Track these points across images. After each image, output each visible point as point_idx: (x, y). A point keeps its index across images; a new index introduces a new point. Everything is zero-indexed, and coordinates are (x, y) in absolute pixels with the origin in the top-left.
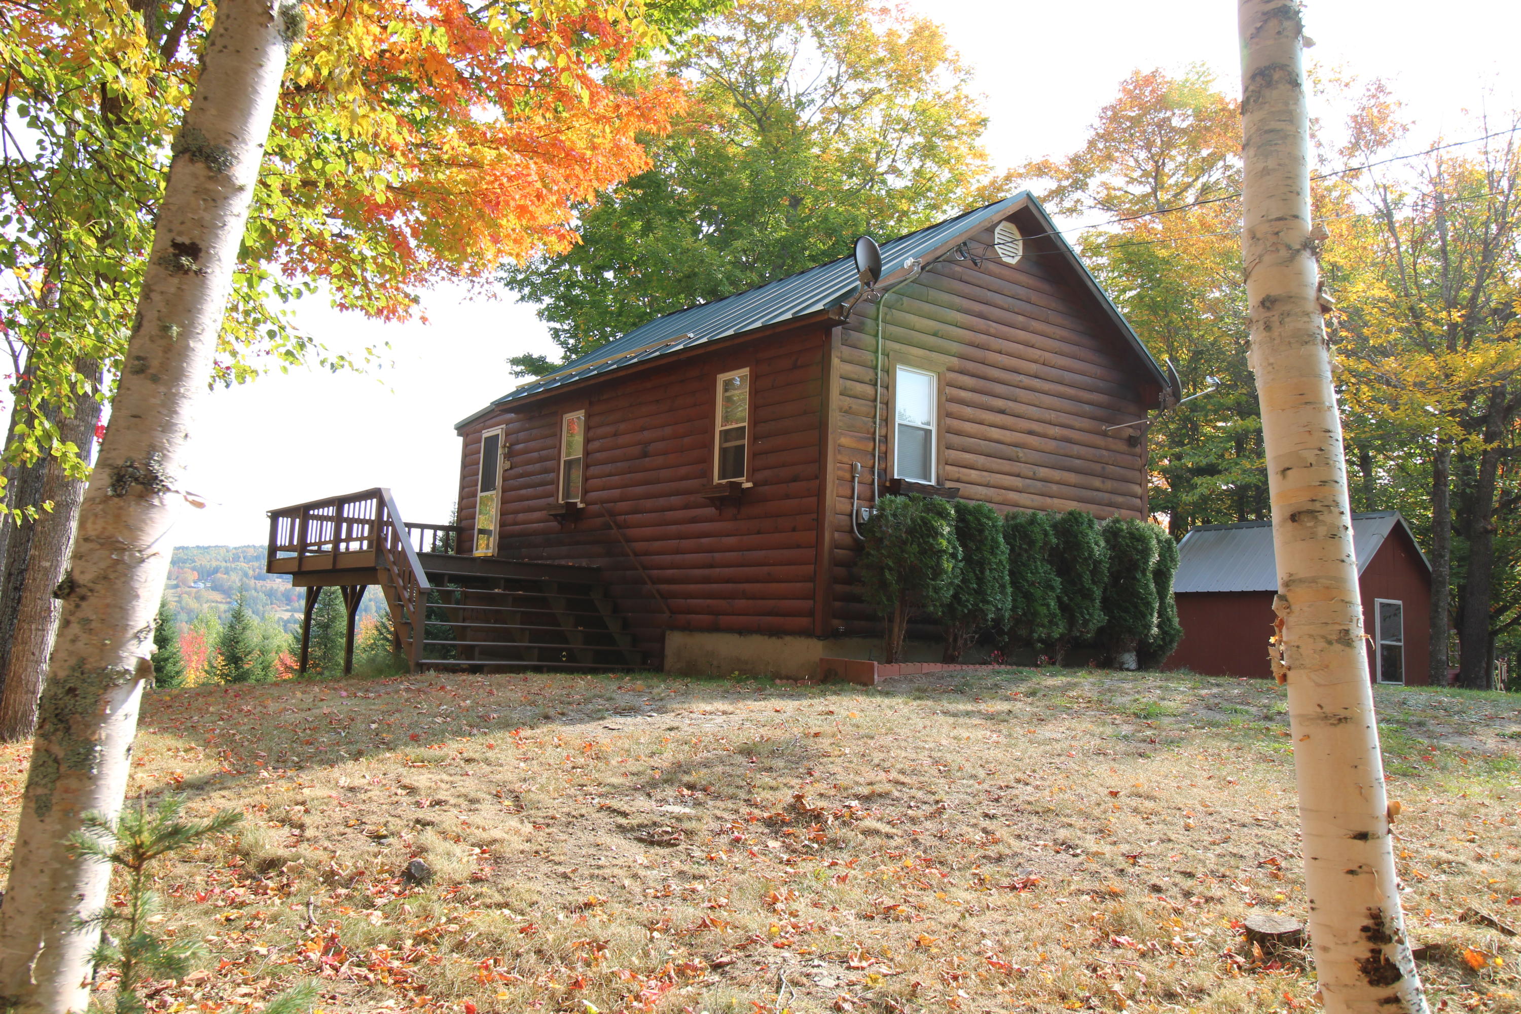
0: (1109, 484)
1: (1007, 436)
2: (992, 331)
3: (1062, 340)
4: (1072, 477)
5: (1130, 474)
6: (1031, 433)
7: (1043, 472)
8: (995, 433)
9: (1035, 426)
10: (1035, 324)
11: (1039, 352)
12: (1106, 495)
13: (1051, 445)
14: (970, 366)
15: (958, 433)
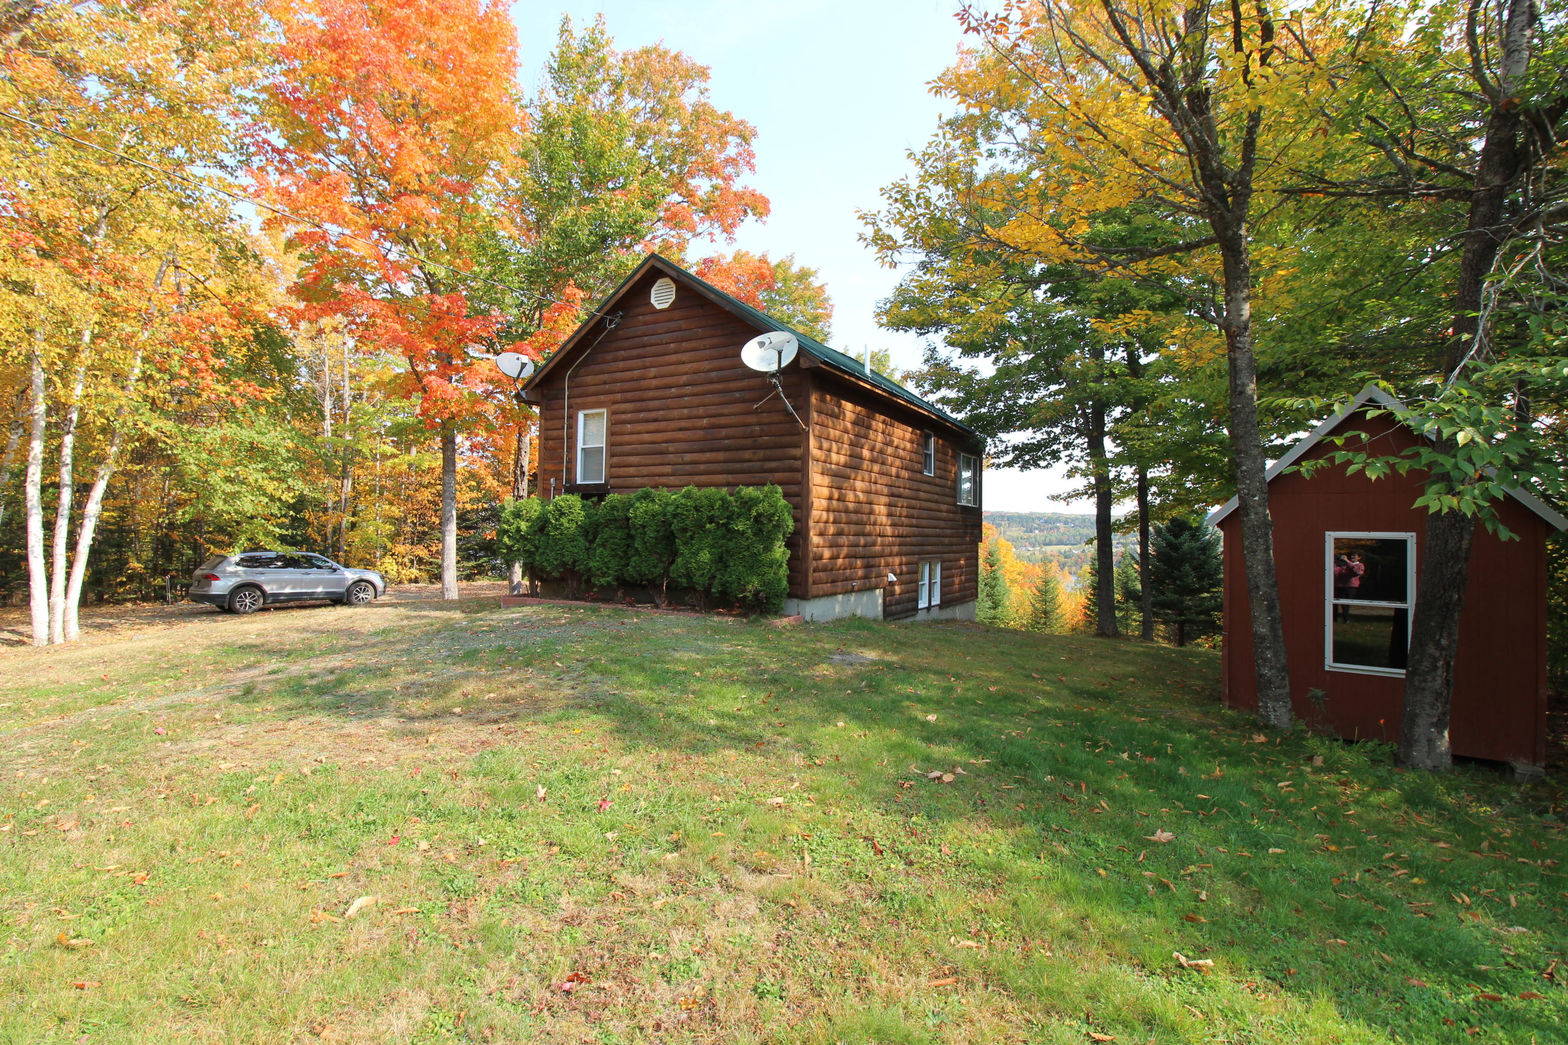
0: (761, 454)
1: (659, 437)
2: (648, 364)
3: (712, 347)
4: (721, 456)
5: (787, 439)
6: (680, 429)
7: (688, 457)
8: (646, 437)
9: (683, 424)
10: (684, 345)
11: (690, 365)
12: (758, 464)
13: (700, 434)
14: (629, 395)
15: (621, 444)
